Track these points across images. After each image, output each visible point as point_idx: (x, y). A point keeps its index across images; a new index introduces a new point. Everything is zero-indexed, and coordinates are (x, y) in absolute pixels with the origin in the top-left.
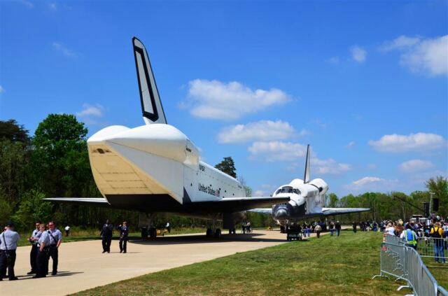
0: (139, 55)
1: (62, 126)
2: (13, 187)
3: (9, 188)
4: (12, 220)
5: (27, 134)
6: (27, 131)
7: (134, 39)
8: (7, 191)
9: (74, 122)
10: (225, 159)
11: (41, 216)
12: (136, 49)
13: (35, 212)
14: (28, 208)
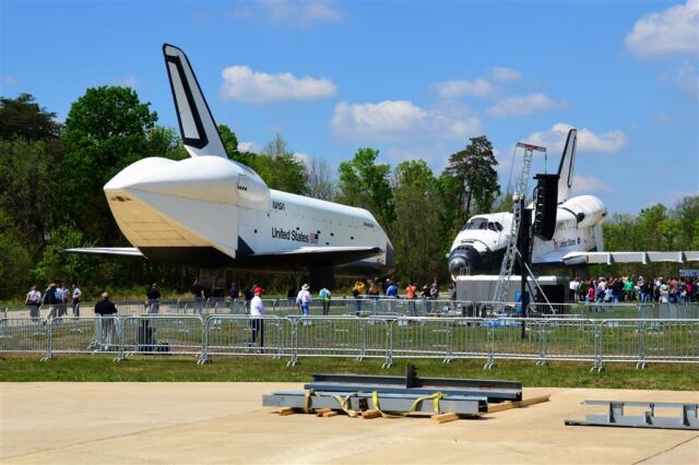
0: (173, 66)
1: (111, 107)
2: (32, 219)
3: (26, 221)
4: (33, 275)
5: (53, 119)
6: (53, 114)
7: (164, 46)
8: (23, 228)
9: (133, 100)
10: (474, 140)
11: (78, 270)
12: (169, 59)
13: (68, 263)
14: (57, 255)
